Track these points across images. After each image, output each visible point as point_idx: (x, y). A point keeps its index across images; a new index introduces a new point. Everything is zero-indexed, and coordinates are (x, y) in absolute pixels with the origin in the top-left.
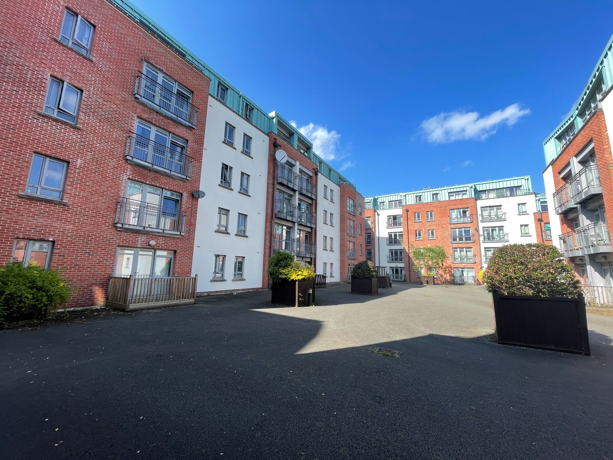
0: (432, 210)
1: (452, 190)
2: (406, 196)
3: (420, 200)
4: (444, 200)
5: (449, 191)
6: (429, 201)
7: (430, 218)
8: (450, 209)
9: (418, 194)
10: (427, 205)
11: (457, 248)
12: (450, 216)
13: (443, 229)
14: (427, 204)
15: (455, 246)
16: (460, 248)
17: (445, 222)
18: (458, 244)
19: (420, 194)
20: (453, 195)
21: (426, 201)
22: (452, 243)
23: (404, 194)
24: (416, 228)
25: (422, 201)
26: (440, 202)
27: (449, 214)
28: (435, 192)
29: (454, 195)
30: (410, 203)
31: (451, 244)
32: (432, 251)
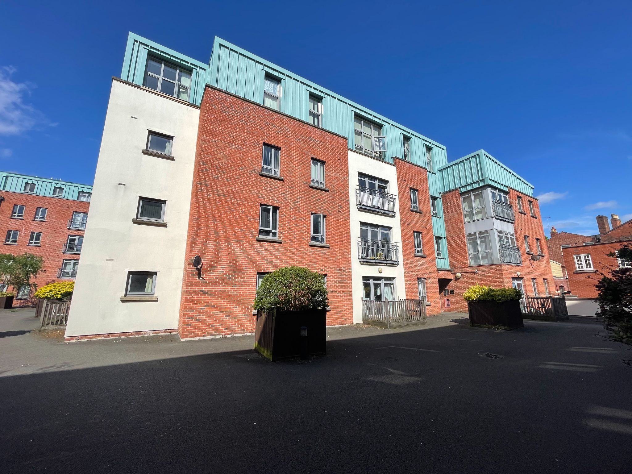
0: (47, 207)
1: (85, 190)
2: (7, 177)
3: (32, 189)
4: (70, 198)
5: (81, 190)
6: (47, 195)
7: (40, 216)
8: (74, 212)
9: (30, 182)
10: (41, 199)
11: (71, 260)
12: (71, 221)
13: (57, 235)
14: (41, 197)
15: (68, 257)
16: (75, 260)
17: (62, 226)
18: (73, 255)
19: (35, 182)
20: (85, 196)
21: (42, 194)
22: (65, 253)
23: (5, 175)
24: (10, 227)
25: (35, 192)
26: (63, 199)
27: (71, 217)
28: (59, 186)
29: (87, 196)
30: (13, 190)
31: (63, 255)
32: (14, 260)
